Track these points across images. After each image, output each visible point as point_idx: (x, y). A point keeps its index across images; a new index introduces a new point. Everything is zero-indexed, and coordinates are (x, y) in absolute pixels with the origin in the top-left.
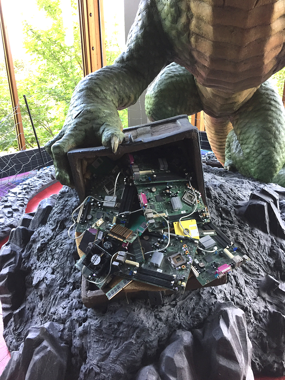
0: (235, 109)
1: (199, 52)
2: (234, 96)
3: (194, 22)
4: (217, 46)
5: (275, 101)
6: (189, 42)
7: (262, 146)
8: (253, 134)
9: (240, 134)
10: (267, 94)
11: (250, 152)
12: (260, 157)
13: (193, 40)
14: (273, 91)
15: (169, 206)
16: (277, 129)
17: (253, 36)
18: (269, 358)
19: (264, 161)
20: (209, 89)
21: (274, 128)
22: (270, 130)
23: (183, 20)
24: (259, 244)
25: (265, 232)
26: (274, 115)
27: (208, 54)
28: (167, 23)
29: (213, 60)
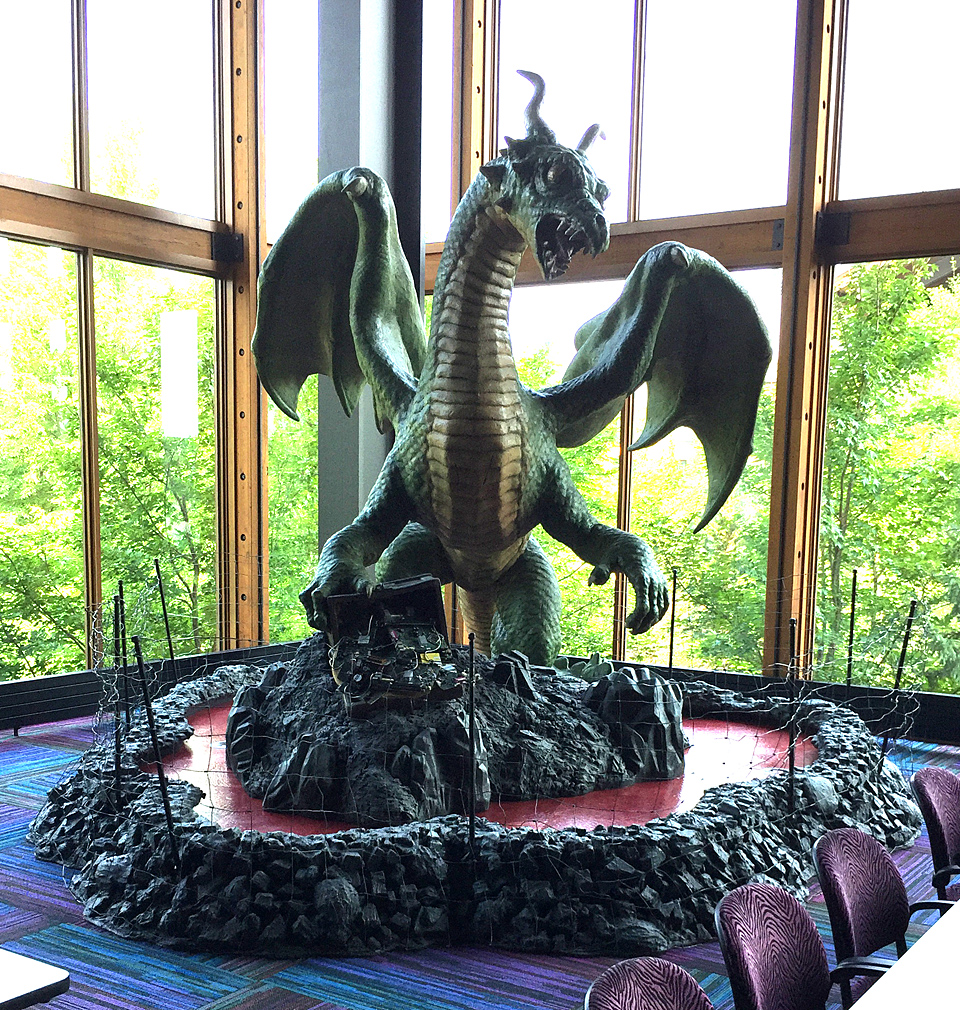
0: (495, 577)
1: (441, 516)
2: (489, 561)
3: (435, 491)
4: (455, 512)
5: (543, 570)
6: (431, 507)
7: (527, 623)
8: (517, 610)
9: (503, 610)
10: (533, 560)
11: (514, 632)
12: (526, 638)
13: (434, 505)
14: (540, 557)
15: (417, 643)
16: (546, 603)
17: (485, 506)
18: (507, 783)
19: (531, 642)
20: (458, 552)
21: (541, 602)
22: (535, 604)
23: (425, 489)
24: (505, 699)
25: (513, 691)
26: (541, 585)
27: (449, 518)
28: (411, 489)
29: (454, 523)
